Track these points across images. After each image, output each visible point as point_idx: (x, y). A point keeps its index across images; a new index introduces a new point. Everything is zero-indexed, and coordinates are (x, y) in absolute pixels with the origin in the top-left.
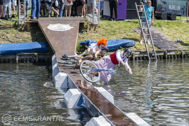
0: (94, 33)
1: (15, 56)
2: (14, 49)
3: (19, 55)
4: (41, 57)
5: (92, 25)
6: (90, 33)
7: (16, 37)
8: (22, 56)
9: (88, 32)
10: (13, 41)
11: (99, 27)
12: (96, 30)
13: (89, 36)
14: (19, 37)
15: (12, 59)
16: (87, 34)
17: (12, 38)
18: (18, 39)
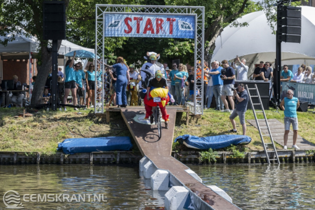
0: (196, 126)
1: (88, 155)
2: (87, 146)
3: (94, 154)
4: (124, 156)
5: (193, 116)
6: (190, 127)
7: (90, 130)
8: (98, 155)
9: (187, 125)
10: (86, 135)
11: (203, 118)
12: (199, 122)
13: (189, 130)
14: (95, 131)
15: (85, 159)
16: (186, 127)
17: (85, 132)
18: (93, 133)
